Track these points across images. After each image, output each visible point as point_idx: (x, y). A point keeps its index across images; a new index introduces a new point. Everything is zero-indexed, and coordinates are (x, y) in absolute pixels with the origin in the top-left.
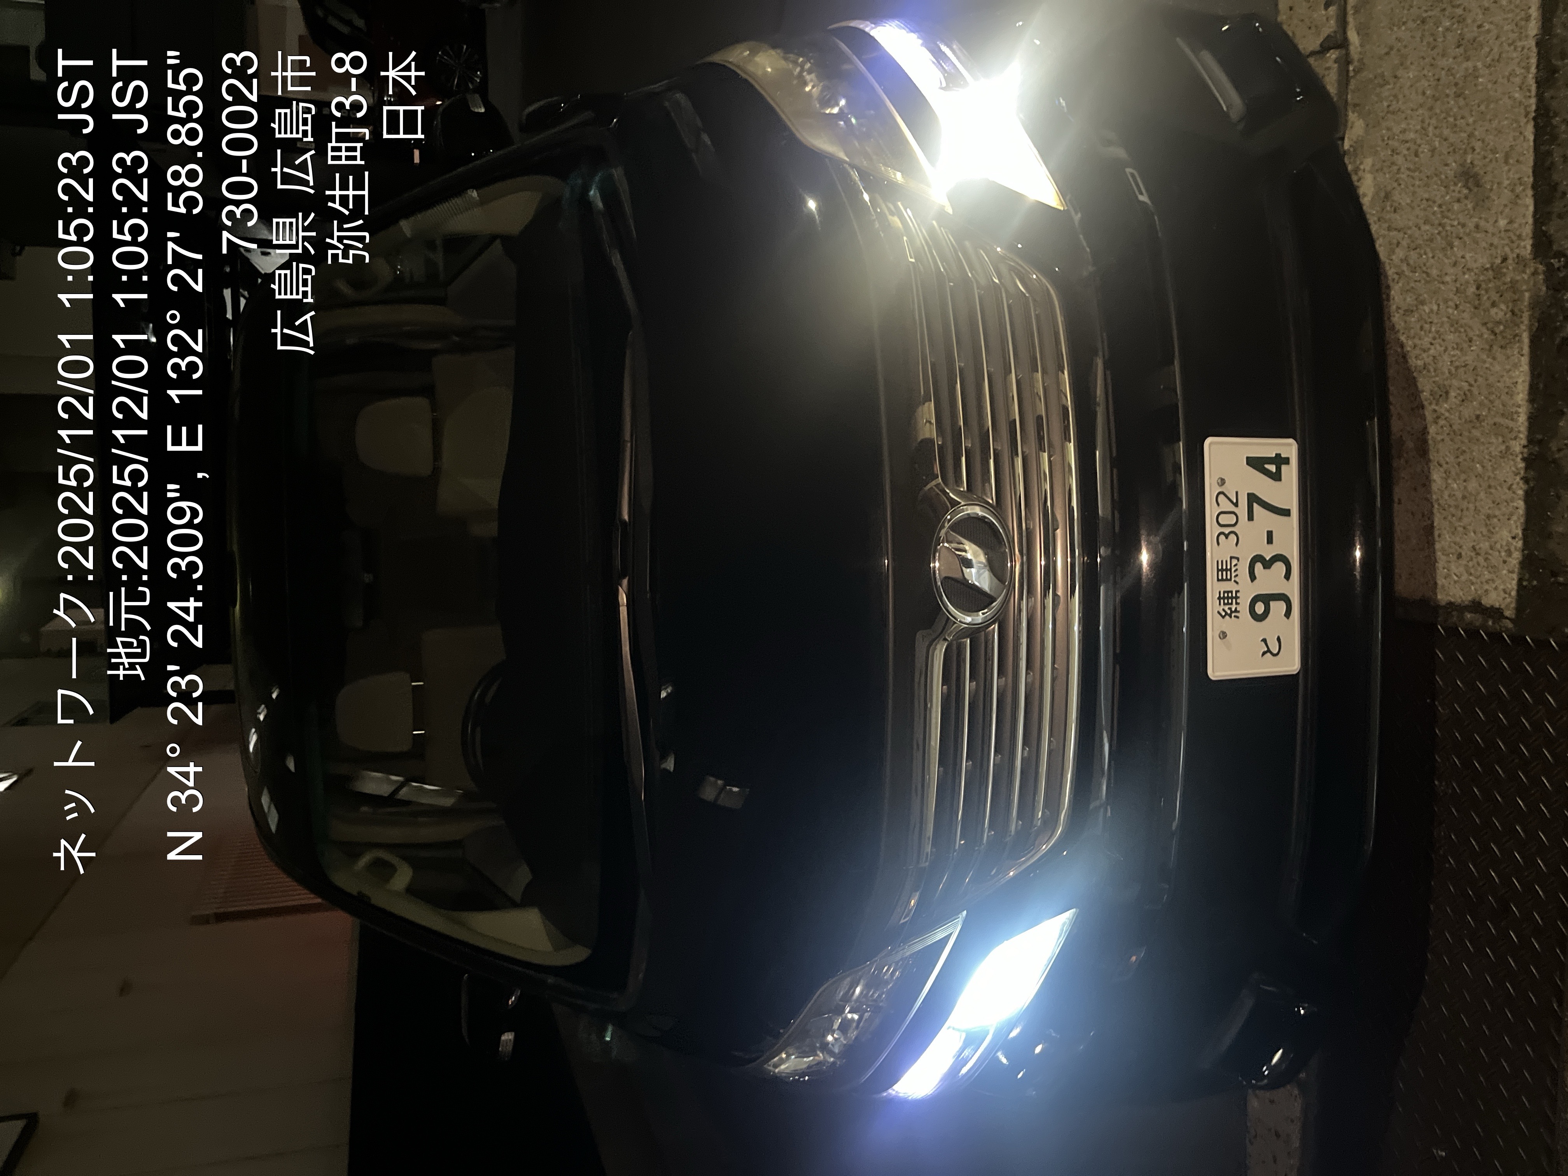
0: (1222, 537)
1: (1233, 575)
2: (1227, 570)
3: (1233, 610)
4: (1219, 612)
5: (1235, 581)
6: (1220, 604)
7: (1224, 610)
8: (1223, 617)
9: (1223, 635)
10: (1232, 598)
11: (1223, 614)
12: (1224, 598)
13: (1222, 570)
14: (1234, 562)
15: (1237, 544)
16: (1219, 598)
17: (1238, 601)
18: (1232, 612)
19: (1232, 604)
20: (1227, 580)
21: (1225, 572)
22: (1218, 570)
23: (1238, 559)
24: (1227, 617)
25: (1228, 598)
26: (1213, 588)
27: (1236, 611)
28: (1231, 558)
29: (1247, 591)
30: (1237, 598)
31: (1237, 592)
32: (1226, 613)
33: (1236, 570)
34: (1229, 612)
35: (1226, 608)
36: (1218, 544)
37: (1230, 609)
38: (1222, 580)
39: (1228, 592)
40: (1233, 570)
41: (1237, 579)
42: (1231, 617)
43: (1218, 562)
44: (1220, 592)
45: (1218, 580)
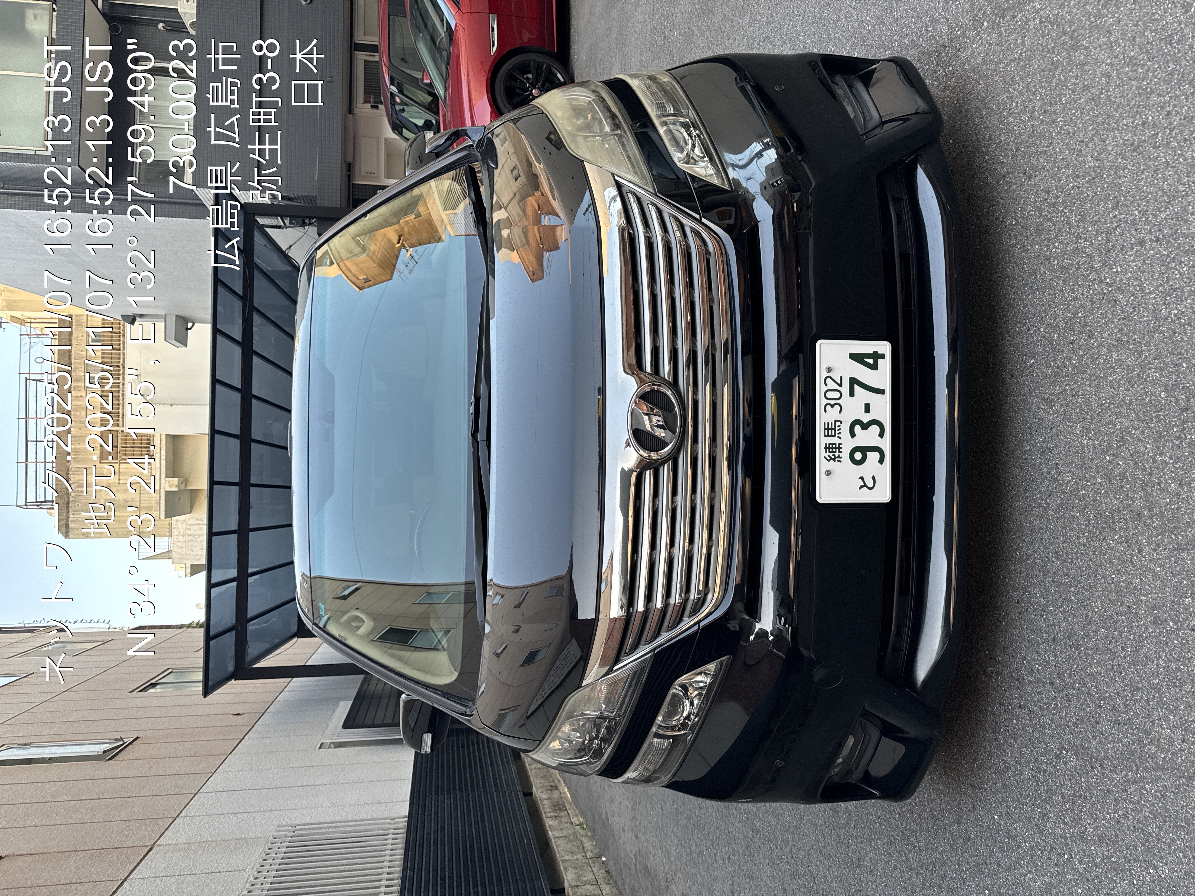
0: (829, 407)
1: (837, 432)
2: (832, 429)
3: (837, 456)
4: (825, 457)
5: (838, 437)
6: (826, 452)
7: (829, 456)
8: (829, 461)
9: (828, 473)
10: (836, 448)
11: (829, 458)
12: (829, 448)
13: (828, 429)
14: (838, 424)
15: (840, 412)
16: (826, 448)
17: (841, 450)
18: (835, 458)
19: (835, 452)
20: (832, 436)
21: (830, 430)
22: (825, 429)
23: (841, 422)
24: (832, 461)
25: (832, 448)
26: (821, 441)
27: (839, 457)
28: (836, 421)
29: (848, 444)
30: (839, 448)
31: (840, 444)
32: (831, 458)
33: (839, 430)
34: (833, 457)
35: (831, 454)
36: (825, 411)
37: (834, 455)
38: (828, 436)
39: (832, 444)
40: (837, 428)
41: (840, 435)
42: (835, 461)
43: (825, 423)
44: (826, 444)
45: (825, 436)
